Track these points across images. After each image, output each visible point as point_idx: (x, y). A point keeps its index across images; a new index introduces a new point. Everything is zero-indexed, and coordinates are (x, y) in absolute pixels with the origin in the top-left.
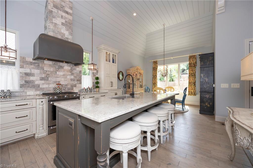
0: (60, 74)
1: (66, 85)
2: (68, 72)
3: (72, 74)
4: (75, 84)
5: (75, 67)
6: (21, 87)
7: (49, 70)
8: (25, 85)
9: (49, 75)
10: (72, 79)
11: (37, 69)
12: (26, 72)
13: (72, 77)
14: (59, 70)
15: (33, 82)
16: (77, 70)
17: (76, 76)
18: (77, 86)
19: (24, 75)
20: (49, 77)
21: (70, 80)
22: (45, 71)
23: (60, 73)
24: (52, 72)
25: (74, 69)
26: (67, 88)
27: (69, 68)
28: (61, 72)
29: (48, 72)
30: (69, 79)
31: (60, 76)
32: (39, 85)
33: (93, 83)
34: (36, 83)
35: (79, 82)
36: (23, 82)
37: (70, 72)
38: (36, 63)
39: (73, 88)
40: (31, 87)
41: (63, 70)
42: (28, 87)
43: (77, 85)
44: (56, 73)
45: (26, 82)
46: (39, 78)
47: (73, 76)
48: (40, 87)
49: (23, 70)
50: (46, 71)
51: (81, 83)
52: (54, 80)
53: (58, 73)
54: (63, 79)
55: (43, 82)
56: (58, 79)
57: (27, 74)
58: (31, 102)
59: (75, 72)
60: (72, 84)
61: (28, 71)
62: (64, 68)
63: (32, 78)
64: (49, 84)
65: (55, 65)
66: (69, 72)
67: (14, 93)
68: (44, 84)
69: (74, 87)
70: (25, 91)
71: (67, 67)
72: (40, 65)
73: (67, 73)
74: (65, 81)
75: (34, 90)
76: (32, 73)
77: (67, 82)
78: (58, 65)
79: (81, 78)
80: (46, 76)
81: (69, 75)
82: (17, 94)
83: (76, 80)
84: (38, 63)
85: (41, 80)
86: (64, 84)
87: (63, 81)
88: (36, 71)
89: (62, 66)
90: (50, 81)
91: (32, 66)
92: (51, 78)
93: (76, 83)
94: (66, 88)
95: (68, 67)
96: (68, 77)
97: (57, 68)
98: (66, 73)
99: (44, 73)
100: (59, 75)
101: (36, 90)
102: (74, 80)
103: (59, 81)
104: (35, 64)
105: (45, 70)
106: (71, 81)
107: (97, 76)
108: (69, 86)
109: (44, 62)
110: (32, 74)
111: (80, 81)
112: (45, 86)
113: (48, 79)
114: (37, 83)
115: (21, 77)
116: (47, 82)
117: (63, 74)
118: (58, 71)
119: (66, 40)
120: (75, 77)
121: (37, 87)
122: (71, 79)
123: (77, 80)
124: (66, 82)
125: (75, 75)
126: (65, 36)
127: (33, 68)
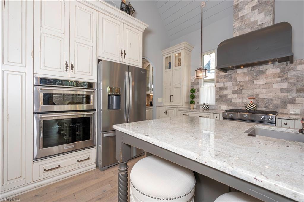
1: (271, 100)
2: (274, 77)
3: (285, 80)
4: (290, 97)
6: (216, 101)
7: (243, 80)
8: (220, 99)
9: (242, 86)
10: (285, 89)
11: (229, 82)
12: (220, 86)
13: (285, 85)
14: (258, 77)
15: (226, 96)
17: (295, 81)
18: (297, 102)
19: (219, 90)
20: (244, 89)
21: (279, 92)
22: (238, 83)
23: (260, 82)
24: (246, 82)
25: (289, 70)
26: (271, 105)
28: (261, 80)
29: (241, 83)
30: (276, 89)
31: (259, 85)
32: (232, 100)
35: (303, 95)
36: (218, 97)
37: (280, 77)
38: (229, 75)
39: (287, 105)
40: (224, 102)
41: (264, 76)
42: (222, 101)
43: (299, 100)
44: (253, 82)
45: (220, 96)
46: (232, 91)
48: (233, 102)
49: (218, 85)
50: (240, 82)
52: (250, 93)
53: (255, 82)
54: (264, 91)
55: (236, 96)
56: (256, 92)
57: (221, 89)
58: (209, 116)
59: (291, 76)
60: (284, 97)
61: (221, 85)
62: (267, 73)
63: (225, 92)
64: (243, 98)
65: (252, 72)
66: (276, 78)
67: (212, 106)
68: (236, 98)
69: (289, 105)
70: (219, 105)
71: (271, 70)
72: (233, 77)
73: (273, 80)
74: (267, 93)
75: (227, 105)
76: (225, 86)
77: (272, 94)
78: (257, 70)
80: (239, 89)
81: (277, 83)
82: (213, 108)
83: (295, 90)
84: (231, 75)
85: (234, 93)
86: (265, 98)
87: (263, 93)
88: (229, 84)
89: (262, 71)
90: (244, 94)
91: (225, 79)
92: (245, 90)
93: (295, 95)
94: (269, 105)
95: (275, 70)
96: (275, 86)
97: (254, 75)
98: (271, 79)
99: (237, 85)
100: (257, 84)
101: (229, 105)
102: (288, 90)
103: (257, 93)
104: (227, 76)
106: (282, 92)
108: (277, 102)
109: (237, 71)
110: (225, 88)
112: (239, 101)
113: (242, 92)
114: (229, 97)
115: (217, 92)
116: (241, 95)
117: (265, 83)
119: (260, 28)
120: (292, 84)
121: (229, 102)
122: (281, 89)
124: (269, 94)
125: (291, 81)
126: (257, 23)
127: (226, 81)
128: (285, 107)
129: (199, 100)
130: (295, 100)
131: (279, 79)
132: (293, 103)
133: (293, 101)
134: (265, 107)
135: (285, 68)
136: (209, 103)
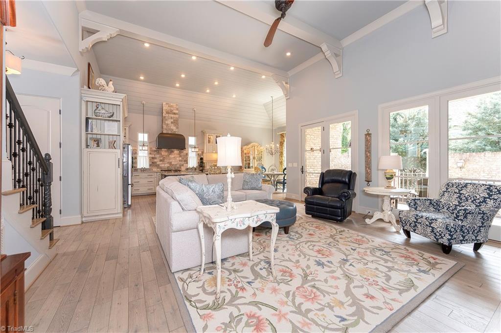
0: (172, 157)
1: (176, 165)
3: (180, 156)
5: (182, 151)
8: (152, 165)
11: (158, 154)
13: (181, 159)
15: (156, 162)
20: (165, 159)
24: (166, 156)
25: (181, 153)
26: (176, 167)
27: (178, 152)
28: (173, 155)
33: (198, 163)
34: (158, 163)
35: (185, 163)
36: (151, 163)
38: (158, 151)
42: (154, 166)
44: (169, 156)
45: (152, 163)
48: (160, 166)
50: (163, 155)
51: (187, 163)
52: (168, 161)
54: (174, 160)
56: (171, 161)
57: (153, 158)
58: (154, 174)
59: (182, 155)
60: (180, 164)
61: (153, 156)
62: (174, 153)
63: (155, 160)
64: (165, 164)
66: (178, 155)
67: (147, 169)
69: (181, 166)
70: (152, 168)
71: (176, 152)
79: (187, 159)
80: (163, 159)
81: (178, 157)
88: (157, 156)
91: (156, 153)
93: (183, 163)
96: (178, 159)
98: (176, 155)
99: (162, 157)
101: (158, 168)
102: (182, 161)
106: (180, 161)
107: (202, 157)
108: (178, 166)
110: (156, 158)
111: (186, 161)
112: (163, 165)
113: (164, 161)
115: (150, 160)
117: (174, 157)
119: (175, 133)
120: (183, 158)
121: (158, 166)
123: (184, 161)
124: (175, 162)
126: (173, 130)
129: (137, 165)
133: (183, 165)
136: (145, 167)
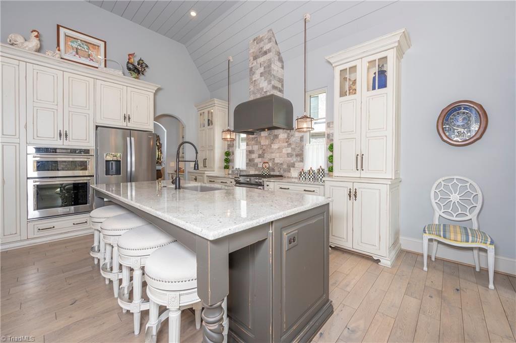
0: (274, 147)
1: (282, 164)
2: (283, 143)
3: (289, 145)
4: (292, 162)
6: (247, 166)
7: (265, 144)
8: (249, 163)
9: (264, 150)
10: (289, 153)
11: (256, 145)
13: (289, 150)
14: (274, 141)
15: (253, 160)
16: (296, 136)
17: (295, 147)
18: (296, 166)
19: (248, 153)
20: (265, 153)
21: (286, 156)
24: (267, 146)
25: (291, 136)
28: (276, 145)
31: (275, 150)
32: (257, 164)
35: (299, 159)
36: (248, 161)
37: (286, 142)
39: (290, 169)
40: (252, 166)
41: (277, 140)
43: (297, 164)
44: (271, 146)
45: (250, 160)
46: (257, 155)
47: (290, 148)
48: (258, 166)
49: (248, 148)
50: (263, 146)
51: (302, 161)
52: (269, 157)
54: (278, 155)
55: (260, 160)
57: (250, 152)
59: (293, 141)
60: (289, 162)
61: (250, 148)
62: (279, 138)
63: (253, 156)
65: (271, 135)
67: (244, 172)
68: (261, 162)
69: (291, 168)
70: (249, 170)
72: (258, 140)
74: (280, 157)
75: (254, 170)
76: (253, 149)
78: (273, 134)
79: (303, 151)
80: (263, 152)
81: (285, 147)
83: (295, 155)
84: (256, 138)
85: (259, 157)
86: (279, 162)
87: (277, 158)
88: (256, 148)
89: (276, 135)
90: (265, 158)
91: (253, 142)
92: (267, 154)
93: (295, 160)
94: (281, 169)
95: (283, 135)
96: (284, 151)
97: (272, 139)
98: (281, 144)
99: (261, 149)
100: (273, 149)
102: (292, 156)
103: (274, 157)
105: (262, 144)
106: (288, 157)
108: (285, 166)
109: (261, 134)
110: (253, 151)
111: (301, 156)
113: (264, 156)
114: (256, 161)
115: (247, 155)
116: (264, 160)
117: (278, 147)
118: (272, 143)
120: (293, 149)
121: (256, 166)
122: (287, 154)
123: (297, 156)
124: (282, 159)
125: (293, 146)
126: (263, 90)
127: (254, 144)
128: (289, 171)
129: (234, 165)
130: (295, 164)
131: (286, 144)
132: (294, 167)
133: (293, 165)
134: (279, 171)
135: (289, 134)
136: (240, 168)
